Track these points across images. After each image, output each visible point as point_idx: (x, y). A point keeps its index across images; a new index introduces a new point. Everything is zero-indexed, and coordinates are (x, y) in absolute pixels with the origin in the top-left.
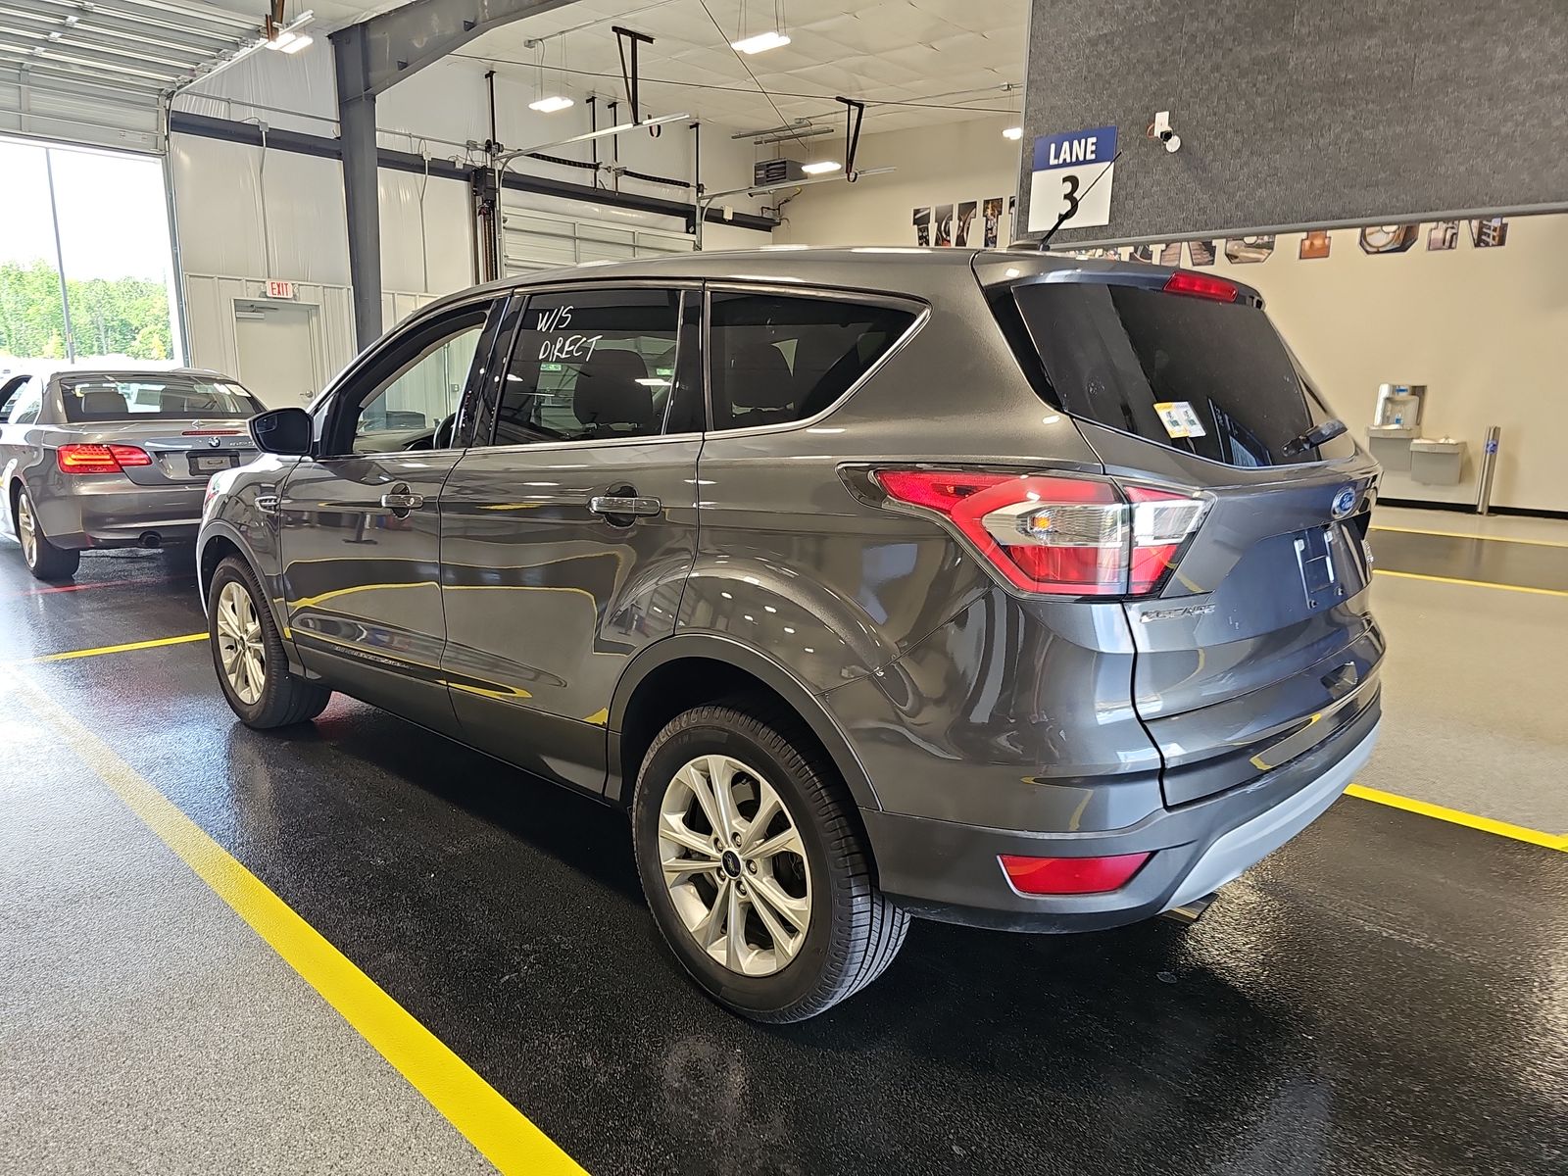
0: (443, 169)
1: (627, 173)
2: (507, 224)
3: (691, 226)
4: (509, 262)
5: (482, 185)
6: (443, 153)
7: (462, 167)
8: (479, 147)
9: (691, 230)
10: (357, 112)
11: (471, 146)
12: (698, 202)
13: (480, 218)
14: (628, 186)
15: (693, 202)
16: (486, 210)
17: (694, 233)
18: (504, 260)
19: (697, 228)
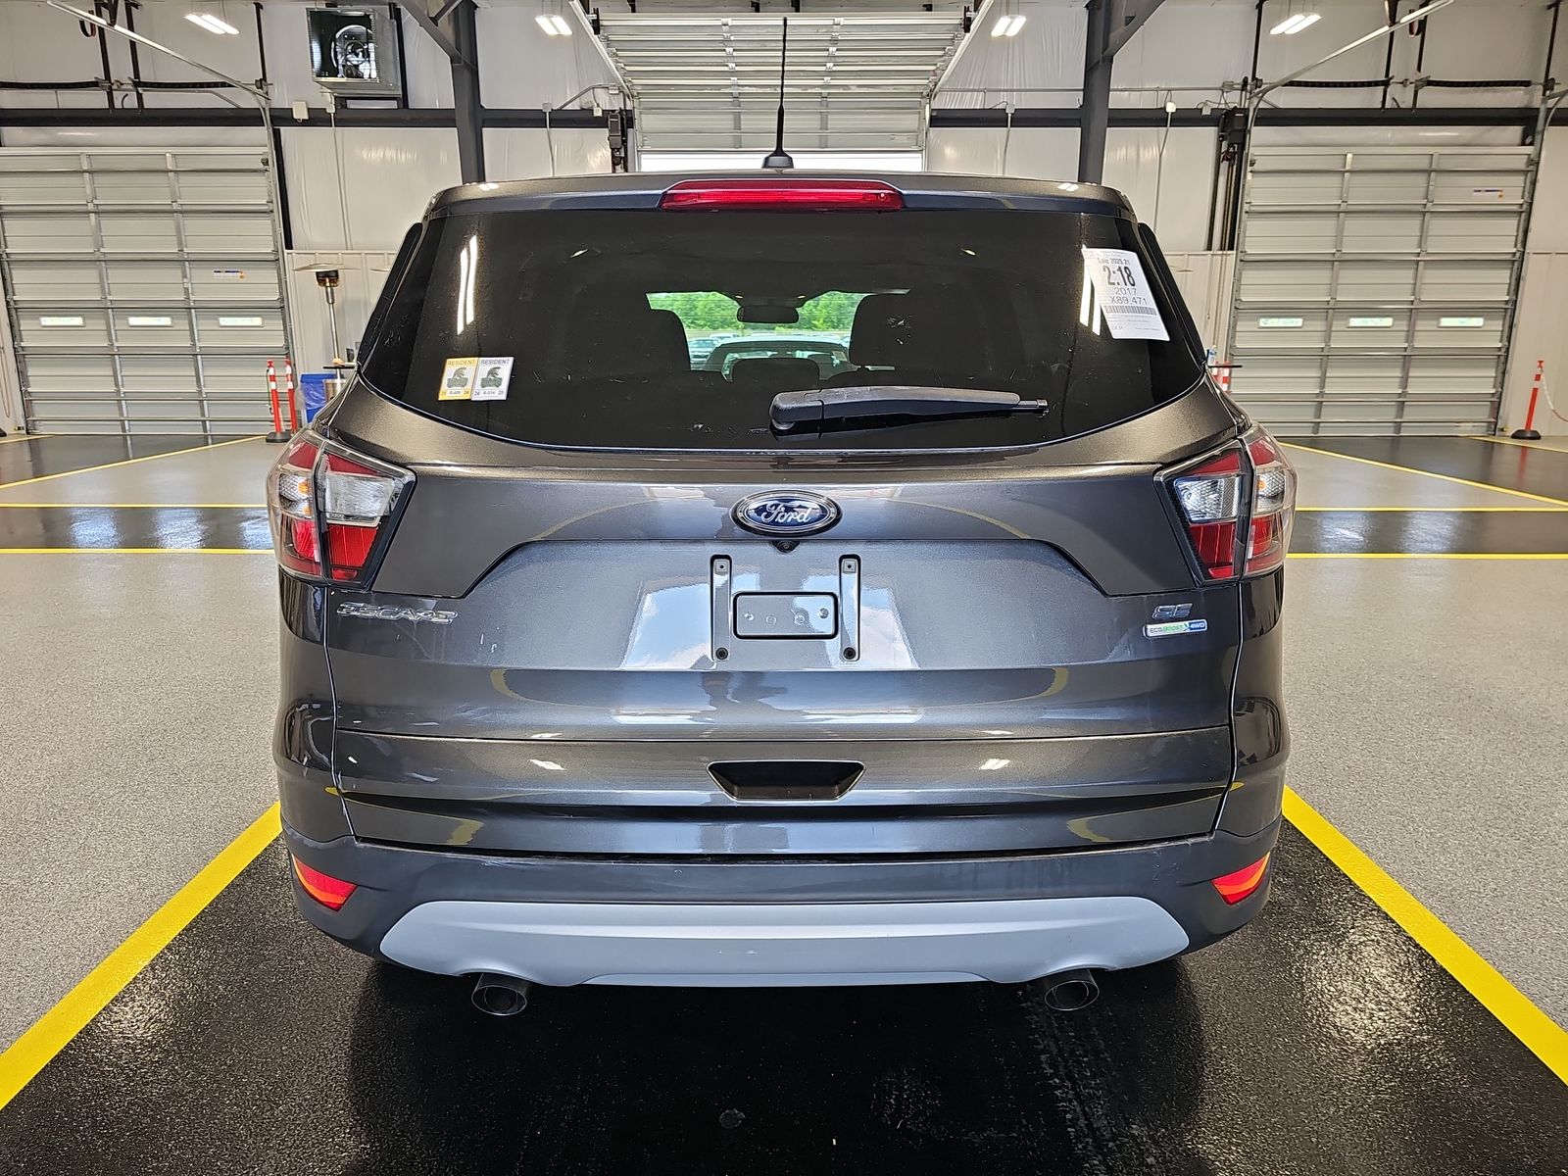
0: (1188, 118)
1: (1431, 83)
2: (1256, 167)
3: (1529, 136)
4: (1253, 208)
5: (1232, 128)
6: (1191, 101)
7: (1209, 113)
8: (1236, 86)
9: (1528, 141)
10: (1097, 75)
11: (1225, 87)
12: (1544, 101)
13: (1224, 165)
14: (1431, 99)
15: (1537, 103)
16: (1233, 153)
17: (1531, 144)
18: (1246, 207)
19: (1538, 138)
